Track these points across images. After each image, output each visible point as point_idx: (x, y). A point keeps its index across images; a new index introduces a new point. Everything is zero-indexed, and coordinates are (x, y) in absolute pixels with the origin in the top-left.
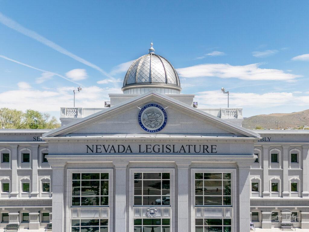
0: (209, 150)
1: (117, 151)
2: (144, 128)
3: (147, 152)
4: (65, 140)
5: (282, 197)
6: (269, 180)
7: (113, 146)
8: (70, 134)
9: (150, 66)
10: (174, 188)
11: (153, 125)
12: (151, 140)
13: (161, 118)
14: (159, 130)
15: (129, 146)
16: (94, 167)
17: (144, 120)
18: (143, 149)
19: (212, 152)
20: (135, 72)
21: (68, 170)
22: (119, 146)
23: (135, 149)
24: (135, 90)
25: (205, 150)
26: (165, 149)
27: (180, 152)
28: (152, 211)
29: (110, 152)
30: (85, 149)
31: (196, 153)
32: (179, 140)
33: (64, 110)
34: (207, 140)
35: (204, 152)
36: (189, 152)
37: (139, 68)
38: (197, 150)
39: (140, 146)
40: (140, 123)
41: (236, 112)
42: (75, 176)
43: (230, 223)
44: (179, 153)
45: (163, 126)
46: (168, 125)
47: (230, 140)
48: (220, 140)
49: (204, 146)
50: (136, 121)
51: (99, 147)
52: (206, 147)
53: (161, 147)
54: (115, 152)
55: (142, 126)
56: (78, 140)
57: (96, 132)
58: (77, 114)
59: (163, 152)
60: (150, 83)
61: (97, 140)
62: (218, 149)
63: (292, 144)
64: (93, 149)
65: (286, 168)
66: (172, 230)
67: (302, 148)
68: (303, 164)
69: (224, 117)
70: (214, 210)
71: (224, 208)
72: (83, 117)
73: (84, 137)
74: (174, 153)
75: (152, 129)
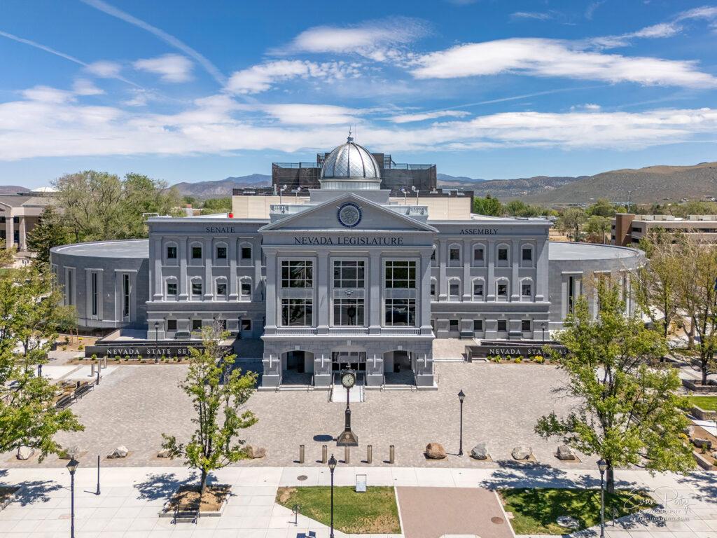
0: (397, 241)
1: (320, 242)
2: (342, 223)
3: (345, 243)
4: (277, 233)
5: (510, 301)
6: (494, 281)
7: (316, 238)
9: (348, 160)
10: (368, 273)
11: (350, 222)
12: (348, 233)
13: (356, 215)
14: (355, 225)
15: (330, 238)
16: (300, 256)
17: (342, 216)
18: (342, 241)
19: (399, 244)
21: (279, 258)
22: (321, 238)
23: (335, 240)
24: (334, 183)
25: (393, 242)
26: (360, 241)
27: (372, 244)
28: (349, 293)
29: (314, 243)
30: (293, 241)
31: (386, 244)
32: (371, 233)
33: (273, 207)
34: (395, 233)
35: (392, 244)
36: (380, 243)
37: (337, 161)
38: (387, 242)
39: (339, 238)
40: (339, 220)
41: (423, 209)
42: (284, 263)
43: (414, 303)
45: (359, 222)
46: (362, 220)
47: (413, 234)
48: (405, 234)
49: (392, 238)
50: (335, 217)
51: (305, 239)
52: (394, 240)
53: (356, 240)
54: (318, 243)
55: (340, 222)
56: (288, 233)
58: (284, 211)
59: (358, 243)
60: (348, 177)
61: (304, 234)
62: (404, 241)
63: (524, 238)
64: (300, 241)
65: (516, 267)
66: (365, 309)
67: (536, 243)
68: (538, 263)
69: (412, 213)
70: (401, 292)
71: (409, 290)
72: (290, 213)
73: (293, 231)
74: (368, 244)
75: (349, 225)
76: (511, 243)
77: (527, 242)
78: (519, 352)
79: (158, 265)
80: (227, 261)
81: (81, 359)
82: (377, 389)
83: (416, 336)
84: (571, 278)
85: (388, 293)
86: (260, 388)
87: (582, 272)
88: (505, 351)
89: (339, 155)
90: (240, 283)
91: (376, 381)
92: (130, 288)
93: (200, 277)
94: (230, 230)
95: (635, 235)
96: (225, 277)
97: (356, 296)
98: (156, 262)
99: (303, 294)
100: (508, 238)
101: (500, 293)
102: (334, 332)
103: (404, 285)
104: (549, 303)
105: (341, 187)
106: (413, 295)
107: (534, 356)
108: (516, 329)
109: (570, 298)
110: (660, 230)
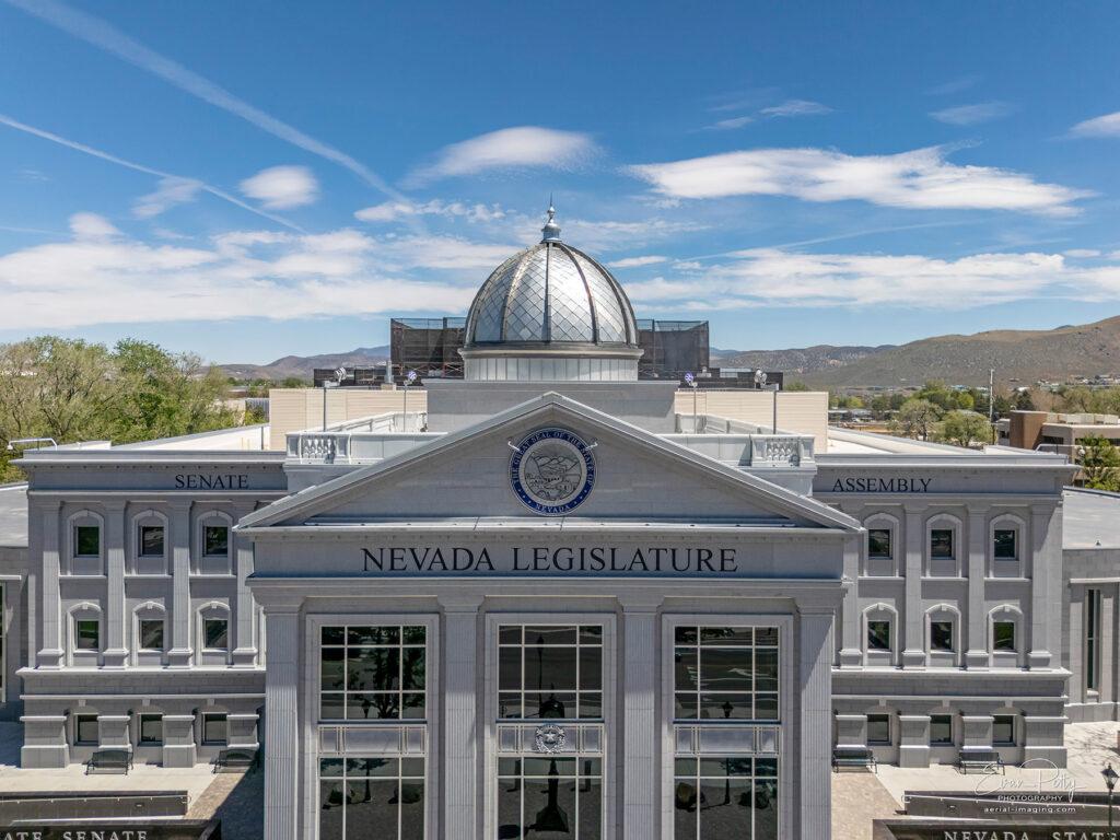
0: (715, 562)
1: (450, 565)
2: (527, 499)
3: (536, 568)
4: (301, 535)
5: (964, 666)
6: (922, 611)
7: (438, 551)
8: (318, 518)
9: (547, 291)
10: (614, 669)
11: (554, 493)
12: (547, 534)
13: (575, 471)
14: (572, 505)
15: (485, 552)
16: (384, 609)
17: (528, 476)
18: (526, 560)
19: (723, 569)
20: (500, 307)
21: (309, 618)
22: (455, 550)
23: (503, 559)
24: (501, 361)
25: (703, 564)
26: (588, 560)
27: (630, 569)
28: (551, 737)
29: (430, 569)
30: (358, 561)
31: (677, 572)
32: (628, 535)
33: (297, 440)
34: (709, 535)
35: (699, 569)
36: (658, 569)
37: (513, 293)
38: (681, 564)
39: (516, 550)
40: (518, 486)
41: (797, 449)
42: (330, 635)
44: (627, 572)
45: (584, 494)
46: (594, 491)
47: (774, 536)
48: (746, 535)
49: (699, 551)
50: (504, 479)
51: (398, 554)
52: (705, 555)
53: (576, 555)
54: (445, 568)
55: (522, 493)
56: (340, 535)
57: (390, 509)
58: (333, 454)
59: (582, 568)
60: (547, 342)
61: (394, 537)
62: (741, 562)
63: (999, 501)
64: (382, 561)
65: (978, 576)
66: (608, 789)
67: (1029, 513)
68: (1035, 565)
69: (761, 462)
70: (729, 733)
71: (756, 726)
72: (351, 460)
73: (357, 527)
74: (615, 571)
75: (548, 503)
76: (965, 513)
77: (1007, 511)
79: (52, 573)
80: (229, 560)
84: (1091, 593)
85: (683, 735)
87: (1117, 579)
89: (519, 275)
93: (161, 604)
94: (235, 482)
96: (224, 604)
97: (574, 745)
98: (46, 558)
99: (392, 740)
100: (954, 501)
101: (936, 645)
103: (741, 709)
104: (1062, 670)
105: (523, 371)
108: (979, 740)
109: (1091, 643)
110: (1097, 442)
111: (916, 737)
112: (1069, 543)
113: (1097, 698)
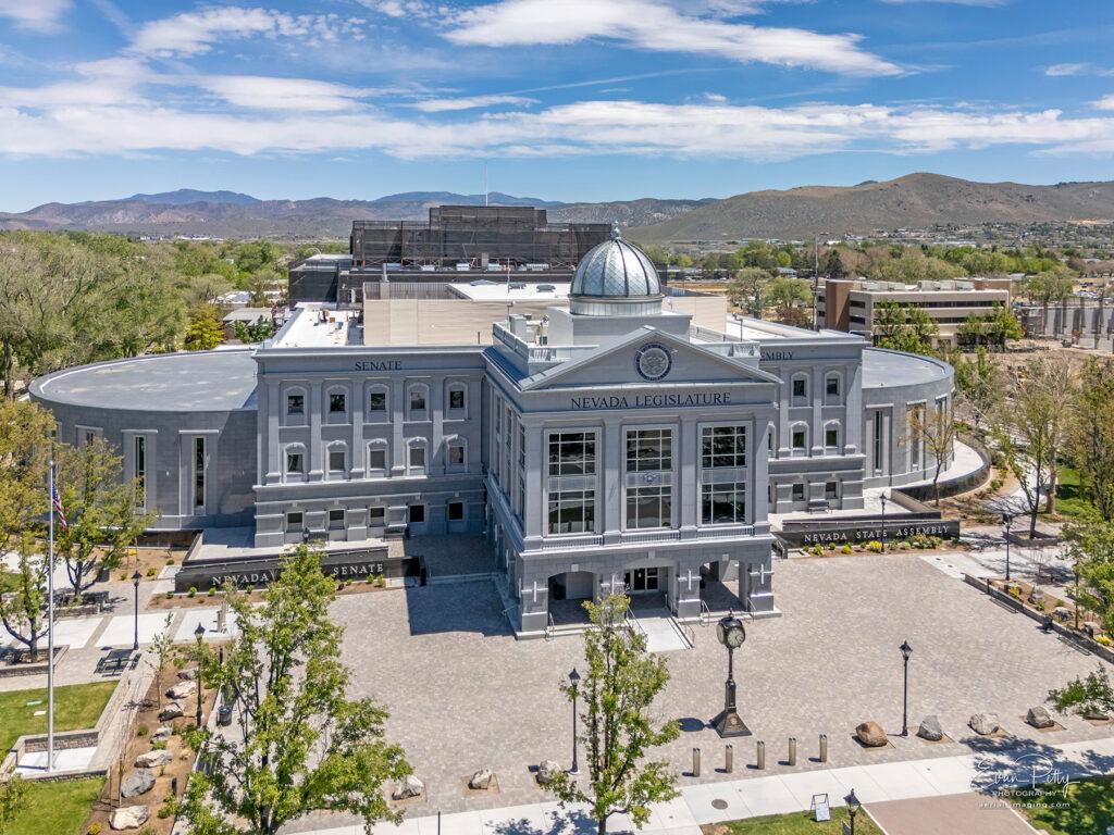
0: (722, 399)
1: (609, 405)
2: (643, 375)
3: (646, 405)
4: (547, 394)
5: (810, 456)
6: (788, 427)
7: (604, 399)
10: (677, 449)
11: (654, 372)
12: (652, 390)
13: (664, 362)
15: (623, 398)
16: (578, 425)
17: (643, 364)
18: (642, 401)
19: (724, 402)
22: (611, 398)
23: (631, 402)
25: (716, 399)
26: (668, 401)
28: (650, 478)
29: (600, 406)
30: (569, 404)
31: (706, 404)
32: (686, 389)
33: (533, 351)
34: (720, 388)
35: (715, 402)
36: (698, 403)
38: (708, 400)
39: (637, 397)
40: (639, 369)
41: (752, 348)
42: (553, 438)
43: (743, 488)
44: (685, 405)
45: (667, 372)
46: (672, 369)
47: (747, 387)
48: (734, 387)
49: (715, 394)
50: (631, 364)
51: (586, 401)
52: (717, 396)
53: (663, 398)
54: (607, 406)
55: (640, 372)
56: (562, 393)
57: (582, 382)
58: (549, 357)
59: (666, 404)
60: (627, 296)
61: (586, 393)
62: (733, 398)
63: (829, 363)
64: (581, 404)
65: (818, 406)
66: (674, 500)
67: (845, 369)
68: (848, 398)
69: (737, 354)
70: (725, 473)
71: (736, 469)
73: (571, 389)
74: (680, 405)
75: (652, 376)
76: (811, 370)
77: (833, 369)
78: (844, 537)
79: (274, 425)
80: (388, 413)
81: (169, 596)
82: (694, 622)
83: (747, 538)
84: (878, 414)
85: (706, 475)
86: (519, 634)
87: (891, 405)
88: (826, 537)
90: (409, 448)
91: (691, 610)
92: (207, 459)
93: (344, 443)
94: (393, 366)
95: (855, 312)
96: (384, 441)
97: (659, 481)
98: (270, 419)
99: (581, 483)
100: (806, 364)
101: (796, 445)
102: (628, 539)
103: (730, 462)
104: (862, 455)
105: (615, 312)
106: (743, 476)
107: (868, 540)
108: (819, 495)
109: (877, 443)
110: (890, 305)
111: (785, 497)
112: (865, 385)
113: (881, 474)
